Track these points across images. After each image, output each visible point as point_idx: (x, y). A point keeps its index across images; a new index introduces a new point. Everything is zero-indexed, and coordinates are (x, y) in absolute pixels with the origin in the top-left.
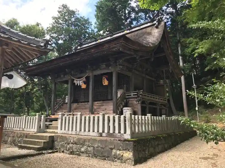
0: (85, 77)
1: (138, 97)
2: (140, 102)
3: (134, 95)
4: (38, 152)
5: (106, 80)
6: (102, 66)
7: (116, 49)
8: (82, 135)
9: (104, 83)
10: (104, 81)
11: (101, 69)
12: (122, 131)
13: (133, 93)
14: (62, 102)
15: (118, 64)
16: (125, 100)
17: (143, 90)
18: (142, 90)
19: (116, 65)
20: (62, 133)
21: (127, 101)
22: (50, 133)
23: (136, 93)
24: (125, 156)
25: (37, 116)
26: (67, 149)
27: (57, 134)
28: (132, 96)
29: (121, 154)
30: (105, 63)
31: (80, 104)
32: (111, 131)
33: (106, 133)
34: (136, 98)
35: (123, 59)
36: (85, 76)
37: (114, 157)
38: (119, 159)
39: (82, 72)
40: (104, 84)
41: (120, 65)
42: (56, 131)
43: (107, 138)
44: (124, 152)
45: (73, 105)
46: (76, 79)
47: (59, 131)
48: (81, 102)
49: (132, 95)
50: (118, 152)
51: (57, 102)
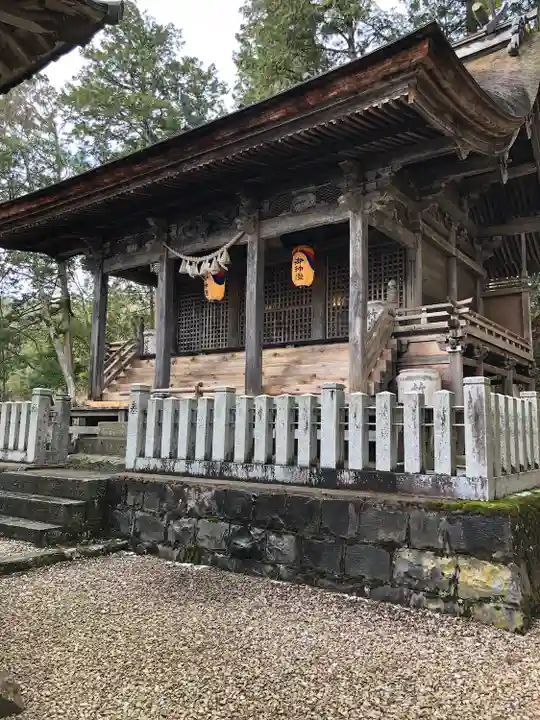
0: (229, 250)
1: (454, 326)
2: (459, 348)
3: (430, 320)
4: (43, 551)
5: (305, 264)
6: (300, 198)
7: (387, 100)
8: (238, 480)
9: (300, 277)
10: (301, 268)
11: (295, 213)
12: (443, 466)
13: (428, 311)
14: (130, 351)
15: (371, 186)
16: (395, 341)
17: (475, 300)
18: (469, 300)
19: (365, 193)
20: (142, 471)
21: (399, 342)
22: (92, 467)
23: (445, 313)
24: (470, 582)
25: (36, 401)
26: (171, 538)
27: (123, 474)
28: (424, 325)
29: (446, 573)
30: (312, 188)
31: (203, 358)
32: (384, 464)
33: (355, 471)
34: (444, 331)
35: (398, 164)
36: (228, 245)
37: (410, 587)
38: (433, 596)
39: (213, 228)
40: (298, 283)
41: (381, 190)
42: (114, 460)
43: (367, 495)
44: (462, 562)
45: (174, 362)
46: (189, 259)
47: (130, 459)
48: (207, 353)
49: (424, 321)
50: (429, 563)
51: (111, 352)
